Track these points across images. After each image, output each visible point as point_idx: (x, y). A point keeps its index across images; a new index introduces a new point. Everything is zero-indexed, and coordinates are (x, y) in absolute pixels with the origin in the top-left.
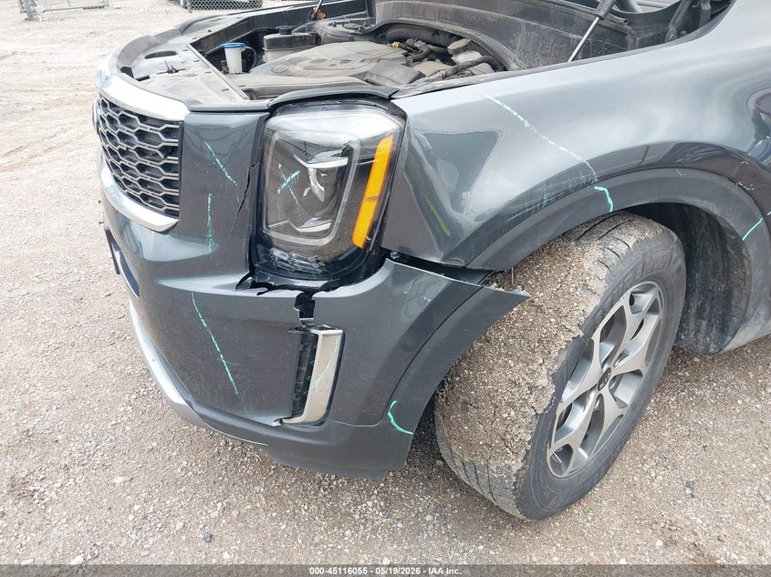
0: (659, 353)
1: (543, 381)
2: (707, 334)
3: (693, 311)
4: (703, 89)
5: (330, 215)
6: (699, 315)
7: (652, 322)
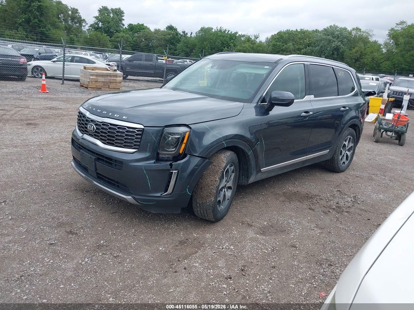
0: (235, 182)
1: (218, 179)
2: (245, 179)
3: (241, 175)
4: (236, 125)
5: (176, 147)
6: (242, 175)
7: (233, 174)
